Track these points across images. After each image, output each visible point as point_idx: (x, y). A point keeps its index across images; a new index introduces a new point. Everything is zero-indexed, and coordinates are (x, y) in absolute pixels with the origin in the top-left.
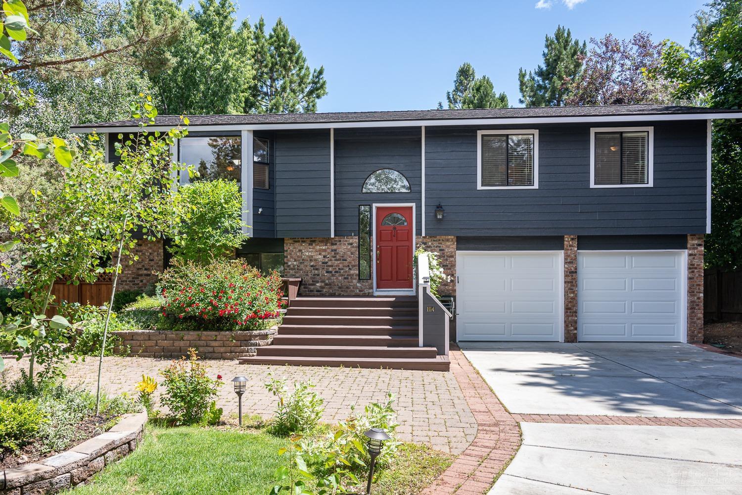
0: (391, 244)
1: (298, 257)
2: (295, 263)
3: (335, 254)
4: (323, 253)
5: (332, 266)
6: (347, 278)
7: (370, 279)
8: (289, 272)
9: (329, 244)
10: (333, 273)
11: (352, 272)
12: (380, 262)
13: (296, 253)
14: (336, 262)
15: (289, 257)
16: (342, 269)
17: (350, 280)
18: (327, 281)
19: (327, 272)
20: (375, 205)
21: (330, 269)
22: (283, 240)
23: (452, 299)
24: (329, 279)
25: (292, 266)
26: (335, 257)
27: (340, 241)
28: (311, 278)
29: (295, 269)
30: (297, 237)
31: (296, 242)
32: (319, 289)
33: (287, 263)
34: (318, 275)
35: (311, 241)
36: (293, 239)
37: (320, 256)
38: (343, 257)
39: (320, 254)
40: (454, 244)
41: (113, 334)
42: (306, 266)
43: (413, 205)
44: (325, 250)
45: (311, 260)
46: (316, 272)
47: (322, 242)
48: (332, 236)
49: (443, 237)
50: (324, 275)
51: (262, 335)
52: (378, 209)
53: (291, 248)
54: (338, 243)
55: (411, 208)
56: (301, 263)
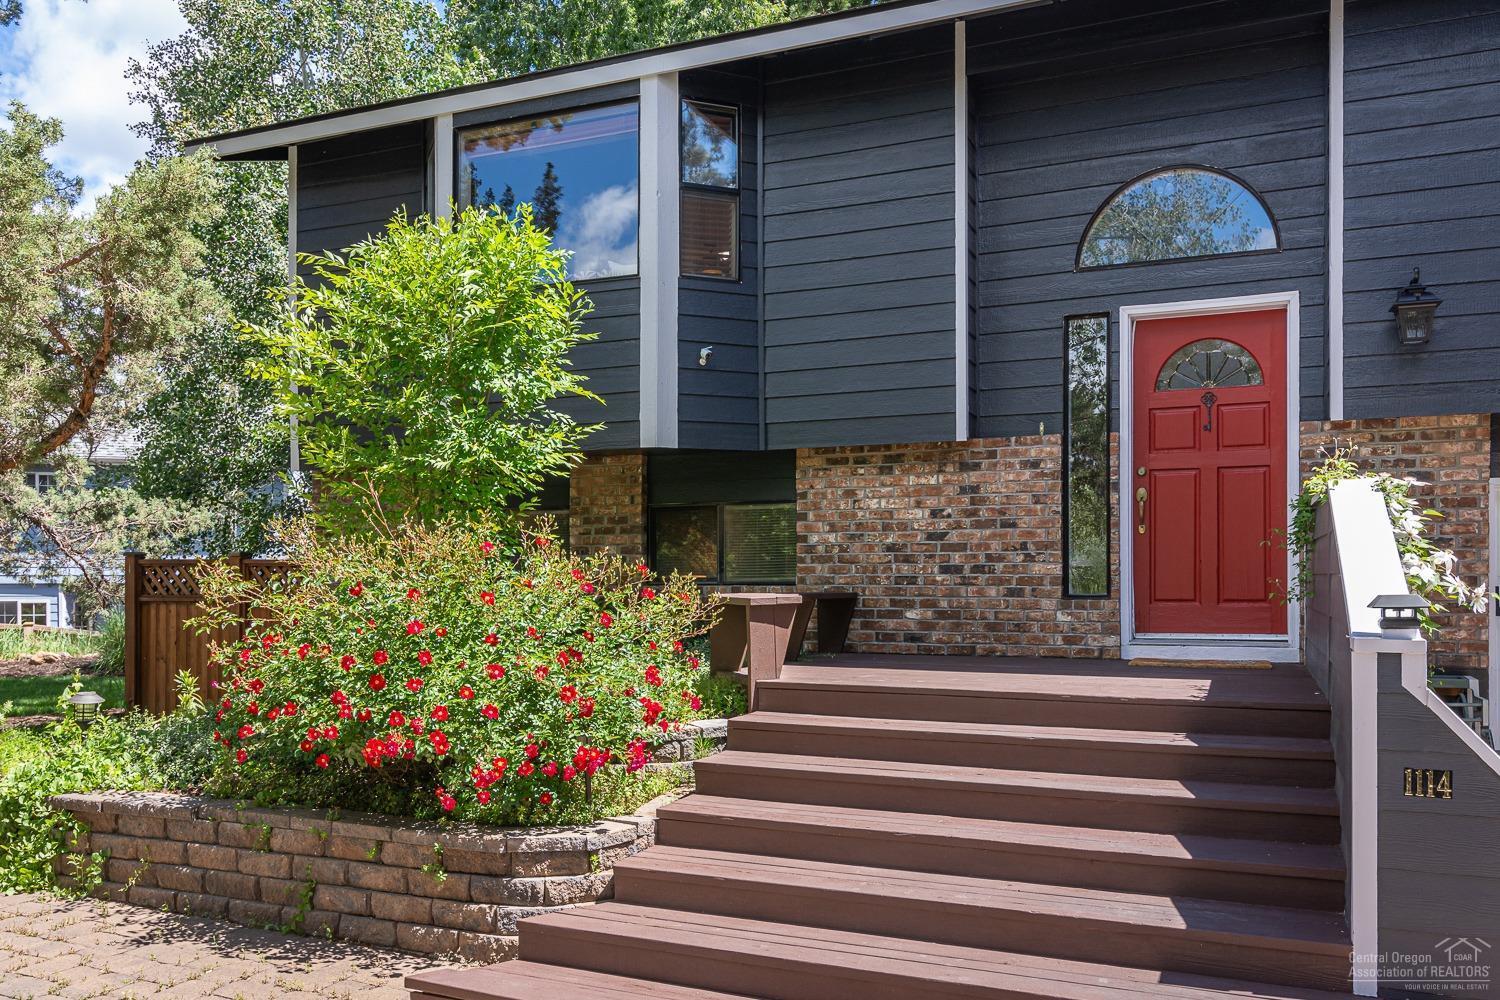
0: (1194, 459)
1: (843, 515)
2: (832, 538)
3: (973, 502)
4: (931, 502)
5: (961, 547)
6: (1019, 593)
7: (1108, 596)
8: (813, 570)
9: (950, 468)
10: (967, 572)
11: (1037, 569)
12: (1149, 529)
13: (834, 502)
14: (978, 533)
15: (811, 516)
16: (1001, 559)
17: (1028, 599)
18: (944, 604)
19: (945, 570)
20: (1127, 314)
21: (956, 558)
22: (790, 457)
23: (1474, 684)
24: (951, 594)
25: (821, 548)
26: (974, 513)
27: (992, 455)
28: (887, 589)
29: (830, 559)
30: (837, 445)
31: (835, 462)
32: (914, 629)
33: (805, 539)
34: (912, 580)
35: (888, 459)
36: (827, 451)
37: (919, 513)
38: (1002, 512)
39: (918, 505)
40: (1477, 449)
41: (57, 805)
42: (871, 548)
43: (1290, 300)
44: (936, 490)
45: (886, 528)
46: (905, 569)
47: (926, 459)
48: (962, 434)
49: (1428, 422)
50: (934, 582)
51: (564, 853)
52: (1142, 326)
53: (819, 485)
54: (985, 463)
55: (1281, 313)
56: (852, 537)
